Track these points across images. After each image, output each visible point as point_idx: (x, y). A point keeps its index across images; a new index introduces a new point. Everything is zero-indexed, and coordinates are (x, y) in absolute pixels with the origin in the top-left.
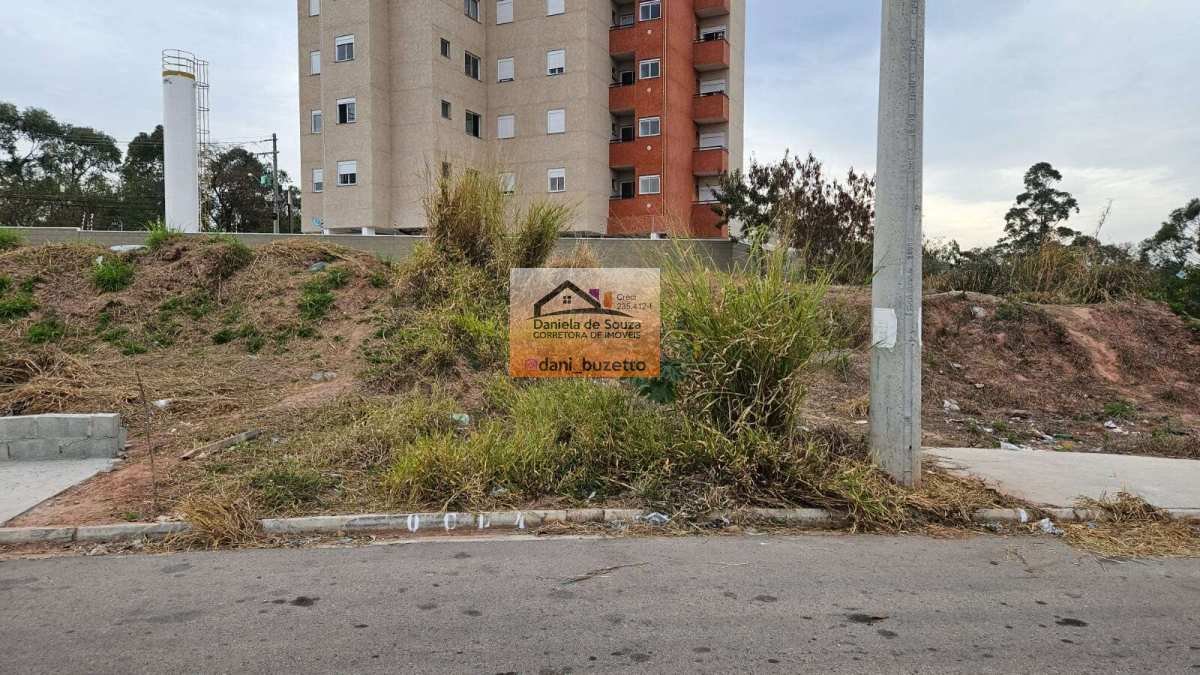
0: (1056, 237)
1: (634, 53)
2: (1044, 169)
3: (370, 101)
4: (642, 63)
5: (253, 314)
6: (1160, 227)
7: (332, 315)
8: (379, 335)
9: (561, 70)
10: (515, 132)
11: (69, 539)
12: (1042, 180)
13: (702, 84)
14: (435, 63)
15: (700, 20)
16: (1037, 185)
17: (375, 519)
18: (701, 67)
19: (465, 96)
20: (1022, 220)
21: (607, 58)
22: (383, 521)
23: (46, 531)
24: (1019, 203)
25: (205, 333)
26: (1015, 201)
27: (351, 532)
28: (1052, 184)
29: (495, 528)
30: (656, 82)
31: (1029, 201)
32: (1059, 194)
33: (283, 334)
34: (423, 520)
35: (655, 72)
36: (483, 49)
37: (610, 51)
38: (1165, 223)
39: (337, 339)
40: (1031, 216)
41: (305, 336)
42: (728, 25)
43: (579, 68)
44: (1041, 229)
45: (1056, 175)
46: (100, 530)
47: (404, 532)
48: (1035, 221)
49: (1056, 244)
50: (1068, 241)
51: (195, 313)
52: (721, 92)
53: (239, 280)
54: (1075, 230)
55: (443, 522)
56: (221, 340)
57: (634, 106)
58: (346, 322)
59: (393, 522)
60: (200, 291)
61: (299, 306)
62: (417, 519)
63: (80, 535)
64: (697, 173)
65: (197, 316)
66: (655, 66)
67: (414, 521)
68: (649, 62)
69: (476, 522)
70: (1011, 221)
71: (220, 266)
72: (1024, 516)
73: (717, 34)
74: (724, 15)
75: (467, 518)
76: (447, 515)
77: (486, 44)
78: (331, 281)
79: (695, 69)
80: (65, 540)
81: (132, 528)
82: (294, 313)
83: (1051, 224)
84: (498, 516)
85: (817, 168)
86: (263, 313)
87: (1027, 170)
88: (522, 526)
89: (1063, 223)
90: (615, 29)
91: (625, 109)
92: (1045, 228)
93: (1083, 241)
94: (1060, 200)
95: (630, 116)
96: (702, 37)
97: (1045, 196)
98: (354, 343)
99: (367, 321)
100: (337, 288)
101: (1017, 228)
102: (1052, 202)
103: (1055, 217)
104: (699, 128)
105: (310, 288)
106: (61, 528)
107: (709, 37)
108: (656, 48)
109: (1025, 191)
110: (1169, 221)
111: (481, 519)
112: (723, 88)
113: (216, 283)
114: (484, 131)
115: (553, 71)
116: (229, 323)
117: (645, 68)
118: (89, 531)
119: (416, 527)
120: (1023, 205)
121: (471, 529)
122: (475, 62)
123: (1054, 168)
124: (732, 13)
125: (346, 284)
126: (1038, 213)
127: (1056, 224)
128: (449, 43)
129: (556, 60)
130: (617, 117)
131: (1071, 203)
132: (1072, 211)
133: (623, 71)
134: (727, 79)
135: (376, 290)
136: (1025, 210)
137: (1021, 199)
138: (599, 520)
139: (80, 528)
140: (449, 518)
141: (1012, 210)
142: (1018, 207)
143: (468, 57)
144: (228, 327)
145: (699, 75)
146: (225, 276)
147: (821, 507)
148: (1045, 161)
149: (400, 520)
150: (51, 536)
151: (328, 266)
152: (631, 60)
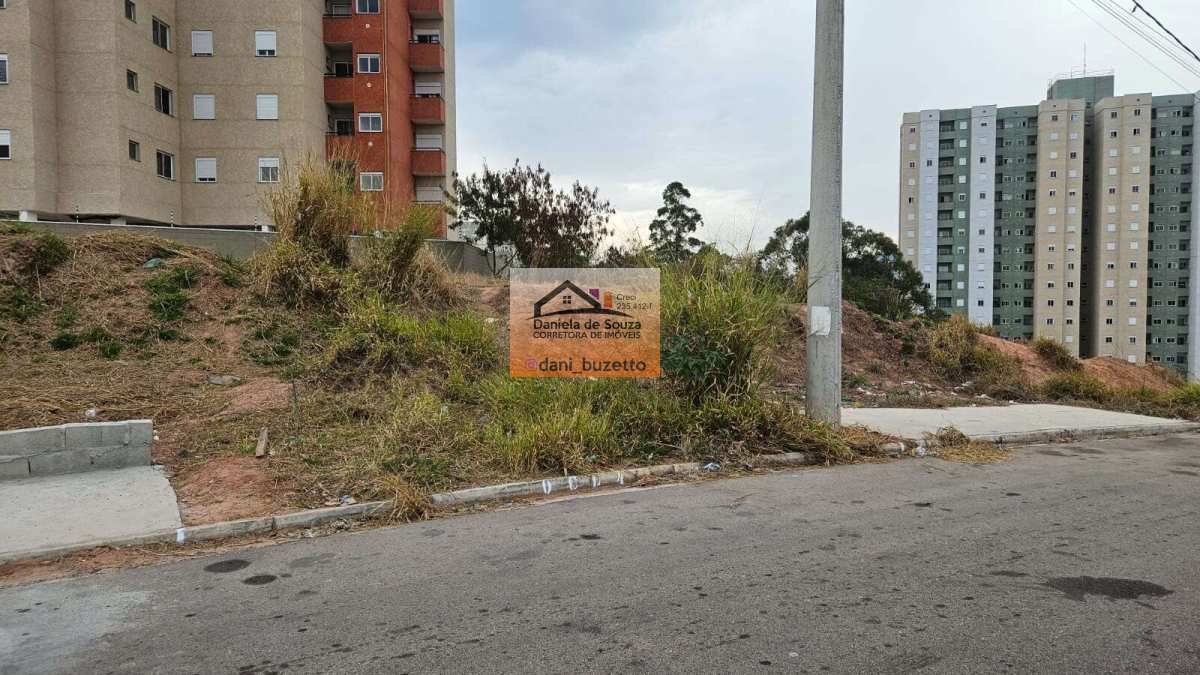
0: (687, 246)
1: (351, 45)
2: (676, 187)
3: (30, 62)
4: (360, 56)
5: (97, 315)
6: (768, 241)
7: (192, 315)
8: (258, 336)
9: (272, 52)
10: (216, 114)
11: (270, 529)
12: (677, 197)
13: (417, 84)
14: (119, 26)
15: (414, 21)
16: (673, 201)
17: (519, 486)
18: (417, 67)
19: (153, 68)
20: (662, 230)
21: (322, 47)
22: (525, 488)
23: (246, 523)
24: (660, 215)
25: (39, 337)
26: (656, 214)
27: (505, 499)
28: (683, 200)
29: (605, 485)
30: (377, 79)
31: (667, 214)
32: (690, 210)
33: (140, 338)
34: (554, 483)
35: (375, 67)
36: (173, 16)
37: (324, 39)
38: (771, 238)
39: (209, 341)
40: (669, 227)
41: (169, 338)
42: (442, 29)
43: (294, 53)
44: (676, 239)
45: (686, 194)
46: (296, 517)
47: (540, 495)
48: (671, 231)
49: (687, 252)
50: (696, 250)
51: (18, 315)
52: (438, 95)
53: (63, 276)
54: (701, 240)
55: (568, 484)
56: (64, 344)
57: (354, 100)
58: (211, 323)
59: (532, 487)
60: (14, 290)
61: (151, 307)
62: (550, 485)
63: (279, 524)
64: (415, 173)
65: (21, 319)
66: (374, 62)
67: (547, 485)
68: (369, 57)
69: (591, 481)
70: (654, 231)
71: (35, 260)
72: (903, 446)
73: (431, 36)
74: (438, 20)
75: (585, 480)
76: (570, 478)
77: (176, 11)
78: (177, 279)
79: (411, 69)
80: (266, 530)
81: (325, 513)
82: (147, 314)
83: (683, 235)
84: (605, 476)
85: (547, 178)
86: (109, 314)
87: (665, 187)
88: (622, 483)
89: (691, 234)
90: (328, 17)
91: (341, 101)
92: (679, 238)
93: (707, 250)
94: (690, 215)
95: (349, 110)
96: (416, 38)
97: (678, 210)
98: (232, 344)
99: (237, 322)
100: (186, 286)
101: (659, 237)
102: (684, 216)
103: (686, 229)
104: (416, 128)
105: (154, 287)
106: (260, 520)
107: (423, 39)
108: (374, 43)
109: (664, 206)
110: (774, 236)
111: (594, 479)
112: (439, 92)
113: (33, 281)
114: (175, 107)
115: (262, 52)
116: (66, 326)
117: (364, 62)
118: (286, 519)
119: (550, 490)
120: (663, 218)
121: (588, 488)
122: (164, 29)
123: (685, 187)
124: (445, 18)
125: (196, 282)
126: (674, 224)
127: (687, 235)
128: (134, 4)
129: (265, 40)
130: (333, 109)
131: (698, 217)
132: (698, 224)
133: (339, 64)
134: (443, 82)
135: (231, 289)
136: (664, 222)
137: (661, 212)
138: (671, 472)
139: (276, 517)
140: (571, 480)
141: (654, 221)
142: (659, 219)
143: (155, 23)
144: (67, 331)
145: (415, 75)
146: (44, 272)
147: (799, 450)
148: (679, 181)
149: (538, 486)
150: (252, 528)
151: (167, 262)
152: (348, 52)
